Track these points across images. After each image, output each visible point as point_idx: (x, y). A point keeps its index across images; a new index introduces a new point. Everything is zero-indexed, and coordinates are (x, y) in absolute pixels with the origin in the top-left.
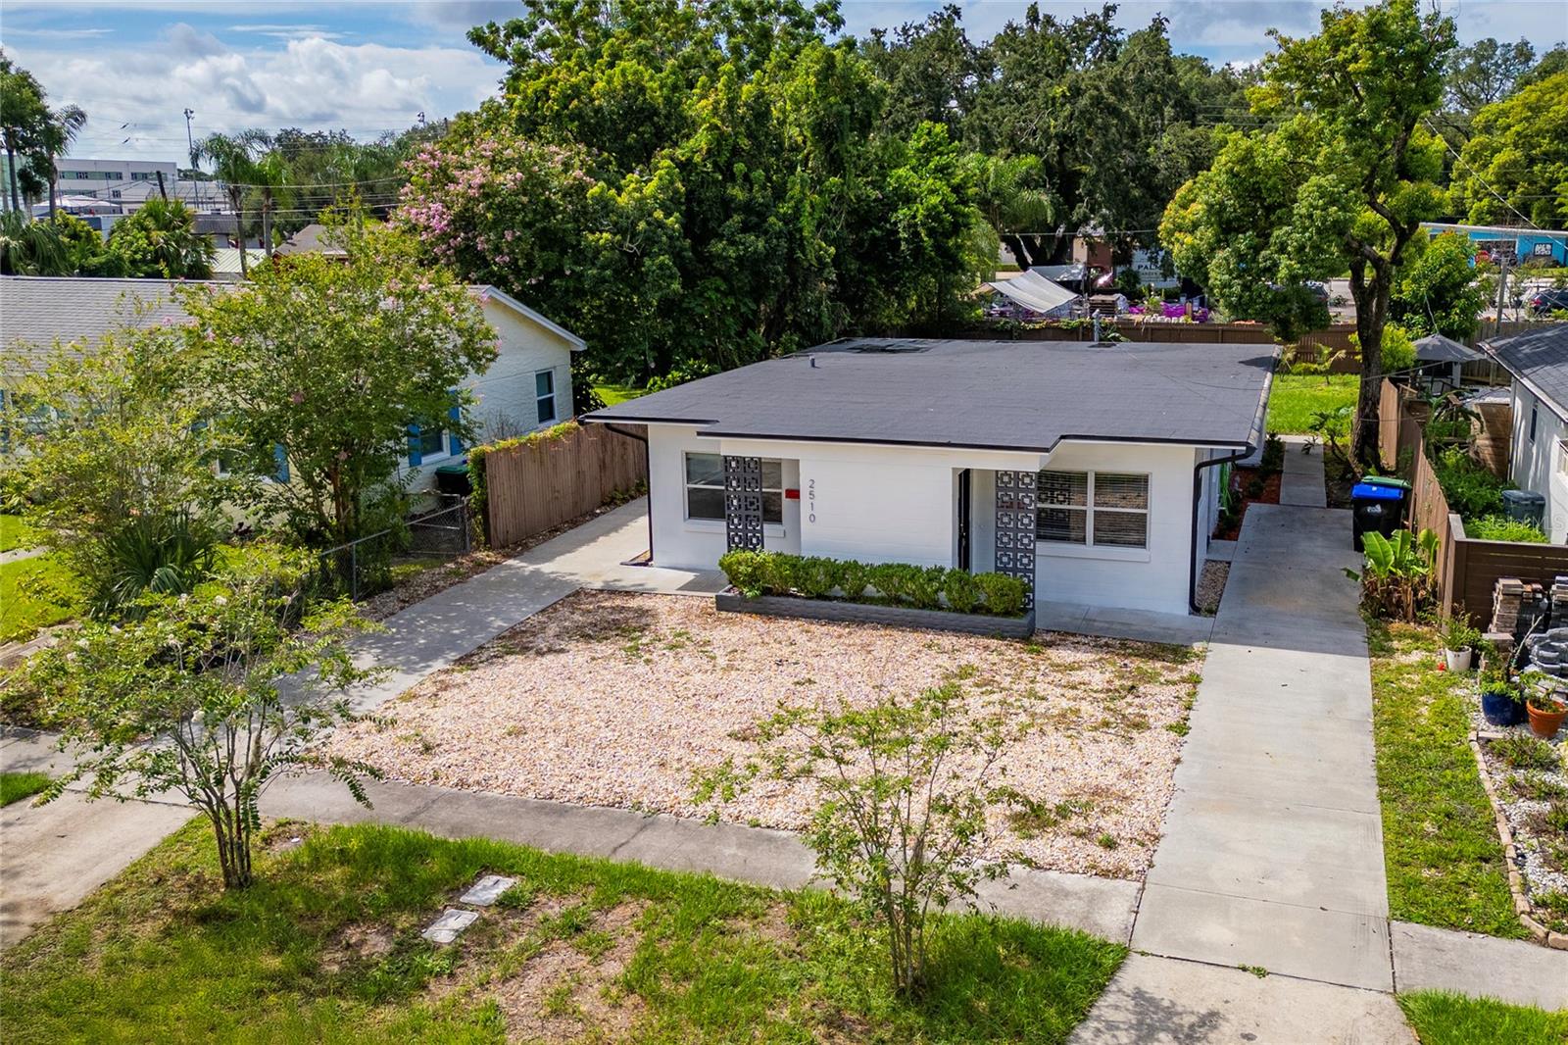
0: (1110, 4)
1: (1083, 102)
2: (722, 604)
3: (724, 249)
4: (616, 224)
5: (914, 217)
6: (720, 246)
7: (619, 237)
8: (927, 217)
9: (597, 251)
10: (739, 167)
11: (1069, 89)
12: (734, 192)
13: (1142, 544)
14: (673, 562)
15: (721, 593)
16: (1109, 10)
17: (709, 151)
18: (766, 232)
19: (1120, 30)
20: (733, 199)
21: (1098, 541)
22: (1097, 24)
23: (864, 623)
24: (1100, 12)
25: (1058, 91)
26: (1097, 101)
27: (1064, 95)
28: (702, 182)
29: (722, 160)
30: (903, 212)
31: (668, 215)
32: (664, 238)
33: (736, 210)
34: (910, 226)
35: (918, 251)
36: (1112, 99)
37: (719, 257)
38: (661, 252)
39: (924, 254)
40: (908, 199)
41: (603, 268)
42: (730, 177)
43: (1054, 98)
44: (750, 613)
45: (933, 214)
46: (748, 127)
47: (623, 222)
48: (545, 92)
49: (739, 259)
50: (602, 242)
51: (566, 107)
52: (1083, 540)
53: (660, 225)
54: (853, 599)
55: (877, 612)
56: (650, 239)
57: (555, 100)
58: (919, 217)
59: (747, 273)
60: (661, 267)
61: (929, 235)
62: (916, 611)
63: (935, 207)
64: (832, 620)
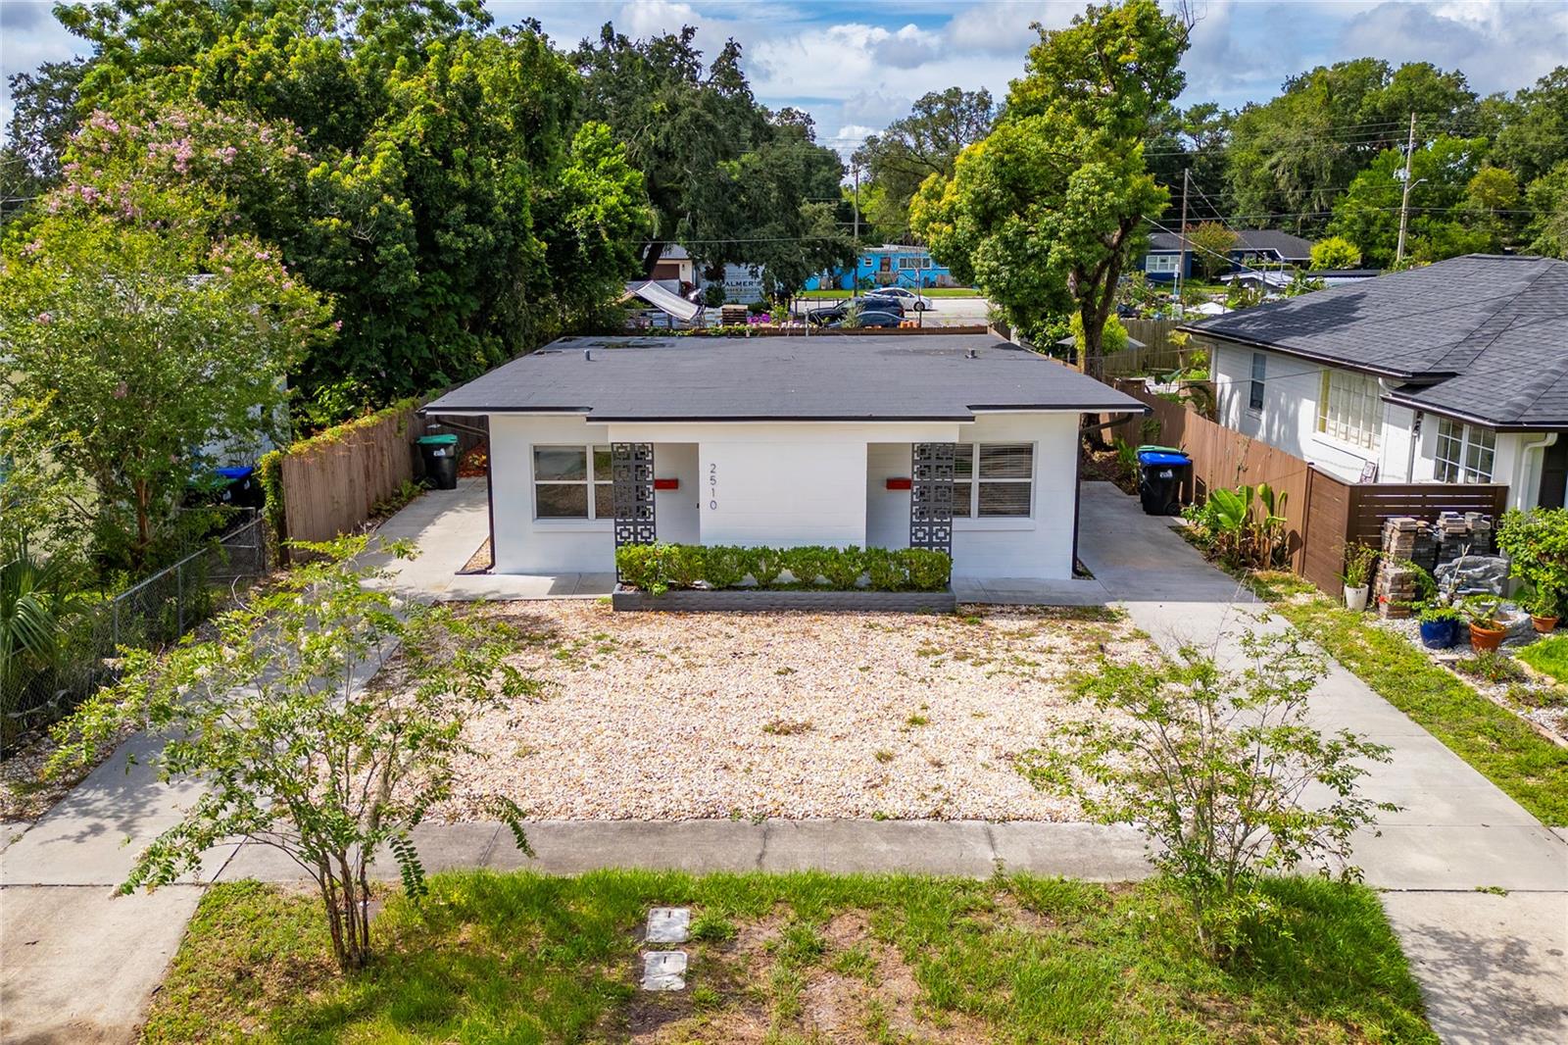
0: (689, 26)
1: (684, 117)
2: (620, 604)
3: (452, 241)
4: (343, 208)
5: (592, 217)
6: (448, 237)
7: (349, 223)
8: (606, 217)
9: (326, 238)
10: (460, 152)
11: (668, 106)
12: (457, 179)
13: (1026, 512)
14: (519, 567)
15: (616, 592)
16: (688, 32)
17: (426, 134)
18: (491, 223)
19: (698, 53)
20: (455, 187)
21: (982, 513)
22: (677, 46)
23: (783, 611)
24: (678, 34)
25: (657, 107)
26: (696, 118)
27: (662, 111)
28: (422, 169)
29: (438, 145)
30: (581, 213)
31: (398, 202)
32: (399, 226)
33: (458, 199)
34: (588, 227)
35: (597, 252)
36: (709, 117)
37: (448, 249)
38: (396, 240)
39: (603, 255)
40: (581, 199)
41: (334, 257)
42: (449, 163)
43: (652, 114)
44: (657, 610)
45: (611, 214)
46: (461, 111)
47: (351, 207)
48: (232, 61)
49: (468, 251)
50: (332, 228)
51: (261, 79)
52: (968, 514)
53: (391, 211)
54: (766, 587)
55: (796, 598)
56: (383, 227)
57: (246, 70)
58: (598, 220)
59: (474, 267)
60: (398, 256)
61: (609, 236)
62: (839, 594)
63: (613, 207)
64: (746, 610)
